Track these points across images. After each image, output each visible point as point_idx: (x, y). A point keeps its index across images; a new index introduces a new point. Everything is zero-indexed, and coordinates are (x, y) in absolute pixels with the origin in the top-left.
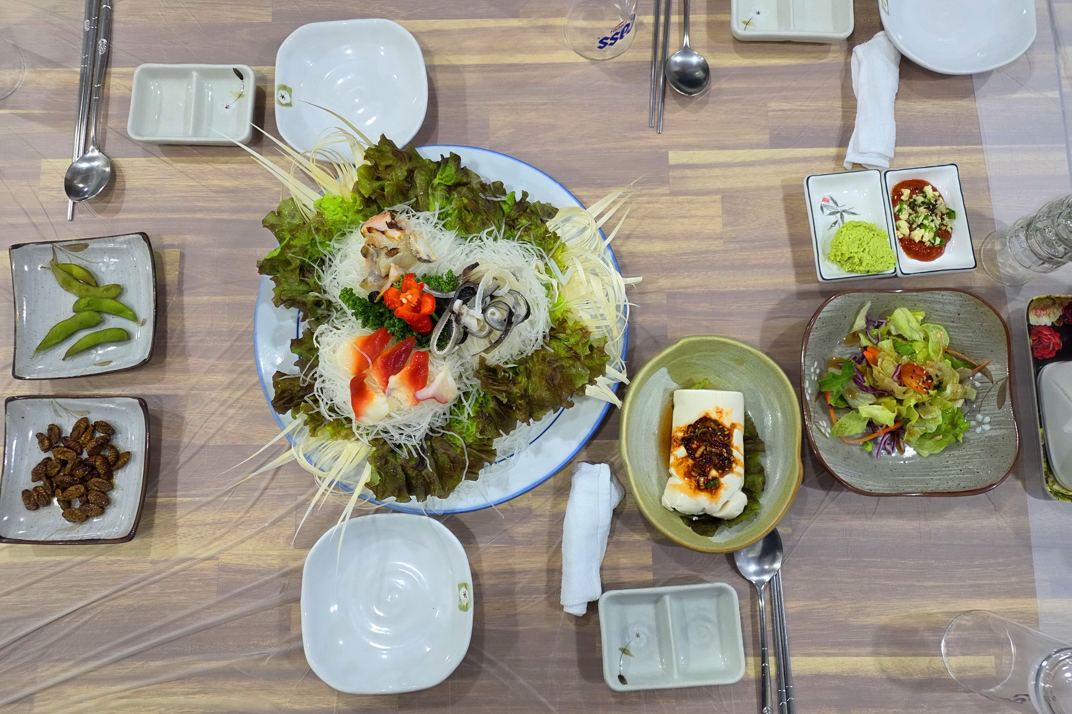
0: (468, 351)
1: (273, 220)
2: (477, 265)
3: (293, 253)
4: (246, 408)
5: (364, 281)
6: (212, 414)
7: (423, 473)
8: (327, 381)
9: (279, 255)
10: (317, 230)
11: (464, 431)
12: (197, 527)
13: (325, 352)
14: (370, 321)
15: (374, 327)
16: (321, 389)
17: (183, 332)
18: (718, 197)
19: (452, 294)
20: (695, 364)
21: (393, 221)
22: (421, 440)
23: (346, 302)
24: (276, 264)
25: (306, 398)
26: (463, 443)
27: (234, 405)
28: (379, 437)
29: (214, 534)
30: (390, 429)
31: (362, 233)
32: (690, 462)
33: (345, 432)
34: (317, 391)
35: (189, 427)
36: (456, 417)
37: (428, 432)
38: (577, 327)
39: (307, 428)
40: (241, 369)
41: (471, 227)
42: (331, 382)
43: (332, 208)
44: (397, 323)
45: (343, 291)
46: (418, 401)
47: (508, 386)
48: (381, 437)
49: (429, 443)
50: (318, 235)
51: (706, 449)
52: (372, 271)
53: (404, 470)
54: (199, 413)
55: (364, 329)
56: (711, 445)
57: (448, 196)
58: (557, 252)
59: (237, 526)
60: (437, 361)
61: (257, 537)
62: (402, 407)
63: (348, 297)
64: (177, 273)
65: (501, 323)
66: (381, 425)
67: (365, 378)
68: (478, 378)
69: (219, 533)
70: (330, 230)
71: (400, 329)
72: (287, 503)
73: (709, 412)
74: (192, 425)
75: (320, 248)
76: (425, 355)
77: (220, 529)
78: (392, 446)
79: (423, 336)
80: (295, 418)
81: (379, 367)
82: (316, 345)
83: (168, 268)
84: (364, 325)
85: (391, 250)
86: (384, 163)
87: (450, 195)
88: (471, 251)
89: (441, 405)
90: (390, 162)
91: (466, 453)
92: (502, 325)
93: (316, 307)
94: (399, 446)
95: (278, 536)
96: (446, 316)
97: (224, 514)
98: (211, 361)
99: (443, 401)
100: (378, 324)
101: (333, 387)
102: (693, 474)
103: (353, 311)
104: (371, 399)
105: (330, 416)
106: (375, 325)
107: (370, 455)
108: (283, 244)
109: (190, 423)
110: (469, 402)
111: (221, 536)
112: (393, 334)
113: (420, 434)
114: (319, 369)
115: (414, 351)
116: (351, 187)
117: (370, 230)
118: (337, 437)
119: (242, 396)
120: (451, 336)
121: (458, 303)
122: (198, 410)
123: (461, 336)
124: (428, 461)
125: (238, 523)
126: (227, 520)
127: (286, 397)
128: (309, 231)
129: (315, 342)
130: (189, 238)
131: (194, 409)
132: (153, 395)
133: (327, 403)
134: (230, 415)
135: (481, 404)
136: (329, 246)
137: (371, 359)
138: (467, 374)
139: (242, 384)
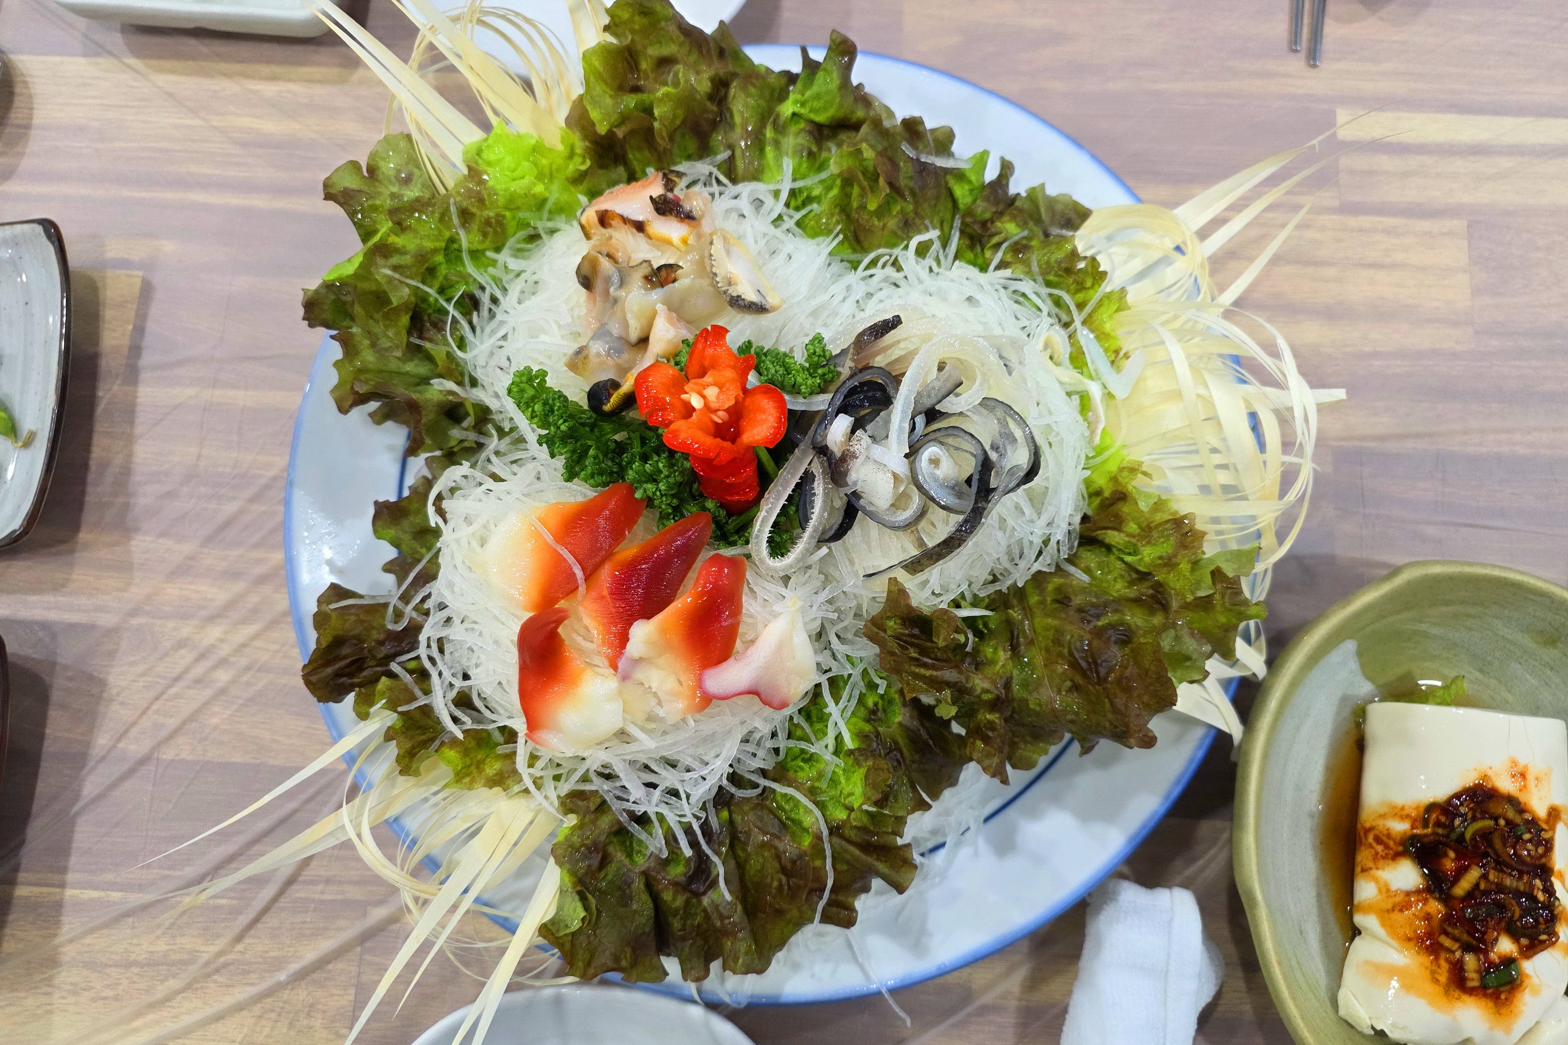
0: (852, 563)
1: (350, 182)
2: (895, 322)
3: (396, 268)
4: (260, 670)
5: (579, 352)
6: (177, 679)
7: (706, 901)
8: (456, 621)
9: (356, 275)
10: (465, 215)
11: (823, 785)
12: (108, 971)
13: (457, 541)
14: (588, 462)
15: (599, 479)
16: (440, 642)
17: (126, 471)
18: (1458, 224)
19: (821, 402)
20: (1425, 635)
21: (670, 195)
22: (704, 808)
23: (524, 404)
24: (349, 298)
25: (394, 667)
26: (822, 822)
27: (233, 659)
28: (587, 787)
29: (147, 991)
30: (619, 768)
31: (583, 227)
32: (1435, 907)
33: (497, 766)
34: (429, 646)
35: (115, 707)
36: (803, 745)
37: (725, 782)
38: (1159, 517)
39: (393, 750)
40: (259, 570)
41: (869, 231)
42: (466, 625)
43: (509, 161)
44: (665, 472)
45: (519, 374)
46: (707, 700)
47: (960, 672)
48: (593, 788)
49: (725, 814)
50: (468, 231)
51: (1485, 876)
52: (603, 325)
53: (649, 886)
54: (143, 675)
55: (569, 484)
56: (1501, 865)
57: (815, 149)
58: (1101, 310)
59: (209, 975)
60: (767, 585)
61: (257, 1009)
62: (662, 713)
63: (530, 392)
64: (130, 327)
65: (956, 489)
66: (597, 758)
67: (559, 622)
68: (873, 639)
69: (161, 991)
70: (500, 221)
71: (670, 488)
72: (341, 923)
73: (1489, 773)
74: (122, 704)
75: (470, 268)
76: (737, 566)
77: (166, 979)
78: (624, 818)
79: (730, 515)
80: (363, 716)
81: (606, 593)
82: (434, 519)
83: (108, 314)
84: (571, 474)
85: (660, 268)
86: (655, 51)
87: (820, 149)
88: (870, 295)
89: (768, 711)
90: (669, 49)
91: (828, 853)
92: (960, 495)
93: (445, 422)
94: (643, 820)
95: (311, 1010)
96: (800, 460)
97: (179, 940)
98: (187, 548)
99: (776, 702)
100: (612, 473)
101: (470, 639)
102: (1447, 942)
103: (544, 432)
104: (573, 682)
105: (455, 720)
106: (601, 473)
107: (561, 838)
108: (371, 243)
109: (120, 699)
110: (841, 705)
111: (168, 999)
112: (649, 502)
113: (702, 791)
114: (439, 589)
115: (706, 554)
116: (563, 113)
117: (604, 219)
118: (472, 782)
119: (255, 637)
120: (807, 519)
121: (842, 424)
122: (141, 668)
123: (838, 519)
124: (721, 870)
125: (213, 966)
126: (185, 957)
127: (345, 657)
128: (444, 217)
129: (431, 509)
130: (168, 247)
131: (133, 664)
132: (37, 623)
133: (451, 685)
134: (219, 685)
135: (874, 712)
136: (494, 263)
137: (584, 569)
138: (842, 625)
139: (255, 611)
